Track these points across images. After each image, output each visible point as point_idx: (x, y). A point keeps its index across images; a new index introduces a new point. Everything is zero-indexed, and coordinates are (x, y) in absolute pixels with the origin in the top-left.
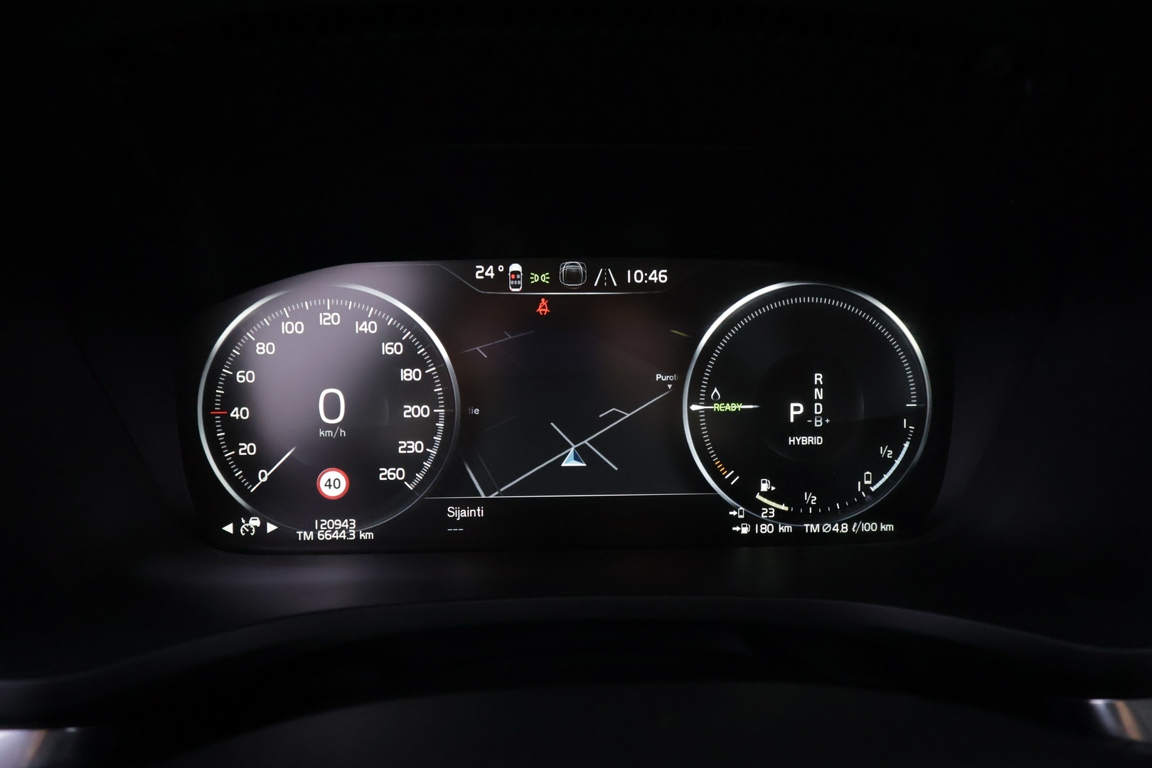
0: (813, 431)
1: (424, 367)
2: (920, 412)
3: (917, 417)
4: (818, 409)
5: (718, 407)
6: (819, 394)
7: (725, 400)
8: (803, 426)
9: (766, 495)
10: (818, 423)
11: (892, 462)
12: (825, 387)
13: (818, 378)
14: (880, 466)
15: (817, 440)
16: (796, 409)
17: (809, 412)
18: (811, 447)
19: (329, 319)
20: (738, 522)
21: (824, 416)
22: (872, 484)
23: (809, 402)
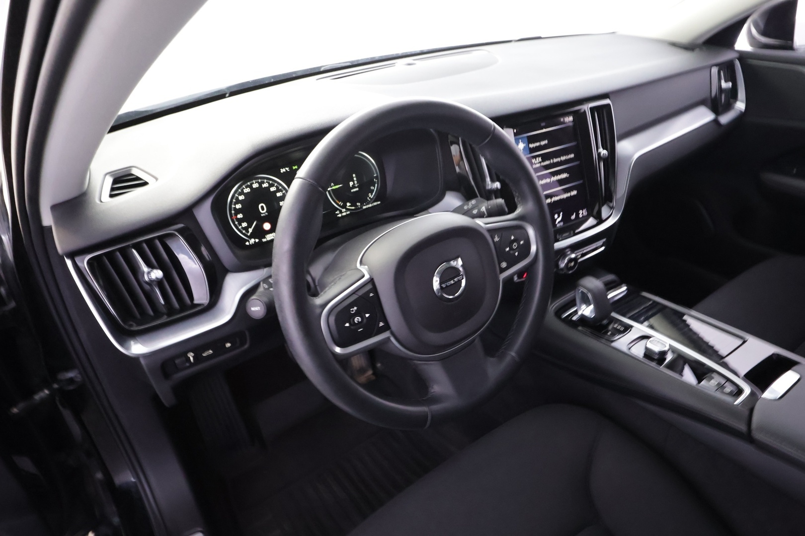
0: (356, 187)
1: (282, 191)
2: (377, 176)
3: (377, 178)
4: (356, 182)
5: (334, 188)
6: (355, 179)
7: (335, 185)
8: (354, 187)
9: (350, 206)
10: (356, 185)
11: (374, 190)
12: (356, 177)
13: (354, 175)
14: (372, 191)
15: (357, 189)
16: (351, 184)
17: (354, 184)
18: (356, 191)
19: (255, 186)
20: (338, 214)
21: (357, 183)
22: (371, 196)
23: (353, 181)
